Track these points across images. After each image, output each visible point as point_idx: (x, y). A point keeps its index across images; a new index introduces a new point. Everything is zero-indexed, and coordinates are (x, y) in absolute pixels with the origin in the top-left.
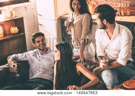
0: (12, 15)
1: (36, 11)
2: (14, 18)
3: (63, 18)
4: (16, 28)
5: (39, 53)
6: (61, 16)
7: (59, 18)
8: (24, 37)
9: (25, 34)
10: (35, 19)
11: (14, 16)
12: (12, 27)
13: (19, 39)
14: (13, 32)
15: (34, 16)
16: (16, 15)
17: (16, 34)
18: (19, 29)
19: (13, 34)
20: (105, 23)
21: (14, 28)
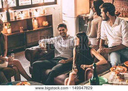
0: (44, 13)
1: (62, 11)
2: (46, 15)
3: (81, 17)
4: (47, 22)
5: (62, 39)
6: (79, 15)
7: (78, 17)
8: (52, 28)
9: (53, 27)
10: (60, 16)
11: (45, 14)
12: (44, 21)
13: (48, 30)
14: (45, 25)
15: (60, 14)
16: (47, 13)
17: (46, 26)
18: (49, 23)
19: (44, 26)
20: (108, 15)
21: (45, 22)
